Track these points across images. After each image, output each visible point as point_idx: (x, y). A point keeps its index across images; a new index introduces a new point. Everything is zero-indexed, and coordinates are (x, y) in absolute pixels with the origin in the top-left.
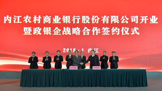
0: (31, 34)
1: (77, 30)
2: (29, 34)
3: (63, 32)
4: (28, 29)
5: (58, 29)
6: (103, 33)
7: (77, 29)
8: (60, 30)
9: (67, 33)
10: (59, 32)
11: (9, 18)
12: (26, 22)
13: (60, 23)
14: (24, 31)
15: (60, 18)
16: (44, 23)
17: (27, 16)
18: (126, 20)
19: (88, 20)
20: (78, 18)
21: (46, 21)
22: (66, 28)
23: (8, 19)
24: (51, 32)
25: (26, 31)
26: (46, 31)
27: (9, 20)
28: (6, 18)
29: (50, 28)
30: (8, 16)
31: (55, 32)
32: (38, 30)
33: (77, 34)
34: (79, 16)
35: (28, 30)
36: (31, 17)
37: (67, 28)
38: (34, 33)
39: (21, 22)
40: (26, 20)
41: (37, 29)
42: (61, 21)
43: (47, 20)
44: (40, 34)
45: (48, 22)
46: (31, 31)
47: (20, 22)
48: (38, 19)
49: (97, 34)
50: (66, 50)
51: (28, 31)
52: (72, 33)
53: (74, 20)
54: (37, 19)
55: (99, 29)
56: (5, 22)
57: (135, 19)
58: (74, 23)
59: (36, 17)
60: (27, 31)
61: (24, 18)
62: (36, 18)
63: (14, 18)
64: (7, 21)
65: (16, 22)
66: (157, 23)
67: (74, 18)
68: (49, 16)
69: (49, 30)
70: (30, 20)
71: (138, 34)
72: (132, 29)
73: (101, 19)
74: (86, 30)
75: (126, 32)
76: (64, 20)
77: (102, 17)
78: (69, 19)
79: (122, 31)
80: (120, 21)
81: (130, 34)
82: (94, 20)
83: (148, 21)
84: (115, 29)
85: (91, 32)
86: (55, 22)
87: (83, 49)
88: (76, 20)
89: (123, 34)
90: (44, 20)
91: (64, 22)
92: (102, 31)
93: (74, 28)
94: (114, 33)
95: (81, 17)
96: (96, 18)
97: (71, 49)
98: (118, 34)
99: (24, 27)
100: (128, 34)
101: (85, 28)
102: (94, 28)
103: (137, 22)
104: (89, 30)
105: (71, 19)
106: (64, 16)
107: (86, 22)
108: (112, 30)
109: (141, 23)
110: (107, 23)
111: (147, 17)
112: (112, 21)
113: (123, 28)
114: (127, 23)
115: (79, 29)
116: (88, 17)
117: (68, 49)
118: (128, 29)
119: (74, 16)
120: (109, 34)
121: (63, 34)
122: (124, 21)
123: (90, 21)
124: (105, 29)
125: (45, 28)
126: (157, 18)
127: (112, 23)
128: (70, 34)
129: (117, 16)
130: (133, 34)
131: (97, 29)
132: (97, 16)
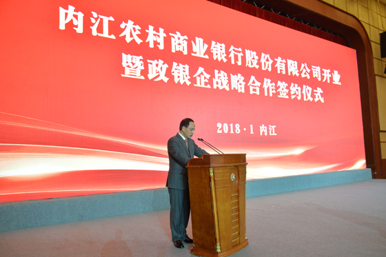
0: (142, 78)
1: (238, 81)
2: (138, 76)
3: (215, 81)
4: (134, 62)
5: (204, 73)
6: (278, 93)
7: (238, 79)
8: (208, 76)
9: (222, 85)
10: (207, 81)
11: (76, 17)
12: (128, 40)
13: (207, 57)
14: (124, 64)
15: (206, 46)
16: (173, 51)
17: (130, 23)
18: (307, 71)
19: (256, 61)
20: (239, 52)
21: (177, 46)
22: (219, 72)
23: (74, 19)
24: (189, 77)
25: (128, 66)
26: (179, 75)
27: (75, 22)
28: (66, 14)
29: (187, 67)
30: (71, 8)
31: (198, 78)
32: (159, 69)
33: (239, 91)
34: (240, 49)
35: (133, 64)
36: (140, 28)
37: (222, 72)
38: (151, 76)
39: (113, 37)
40: (126, 33)
41: (157, 65)
42: (208, 52)
43: (179, 44)
44: (166, 80)
45: (181, 50)
46: (143, 68)
47: (110, 34)
48: (159, 36)
49: (271, 95)
50: (222, 129)
51: (135, 66)
52: (230, 87)
53: (232, 55)
54: (155, 37)
55: (273, 84)
56: (62, 27)
57: (317, 73)
58: (233, 62)
59: (154, 30)
60: (131, 65)
61: (122, 26)
62: (155, 35)
63: (93, 21)
64: (70, 25)
65: (100, 35)
66: (340, 84)
67: (233, 52)
68: (182, 35)
69: (184, 71)
70: (138, 35)
71: (322, 100)
72: (315, 91)
73: (275, 63)
74: (254, 82)
75: (309, 95)
76: (214, 52)
77: (276, 59)
78: (224, 51)
79: (304, 92)
80: (300, 73)
81: (314, 100)
82: (265, 63)
83: (331, 79)
84: (294, 88)
85: (262, 89)
86: (195, 53)
87: (251, 126)
88: (236, 57)
89: (305, 99)
90: (173, 44)
91: (215, 57)
92: (277, 88)
93: (234, 75)
94: (294, 94)
95: (244, 53)
96: (267, 60)
97: (231, 125)
98: (299, 98)
99: (123, 54)
100: (311, 99)
101: (253, 78)
102: (265, 80)
103: (319, 79)
104: (259, 84)
105: (228, 53)
106: (213, 43)
107: (252, 64)
108: (291, 88)
109: (324, 81)
110: (284, 72)
111: (329, 71)
112: (289, 71)
113: (304, 86)
114: (309, 77)
115: (243, 78)
116: (255, 53)
117: (225, 125)
118: (310, 89)
119: (232, 47)
120: (287, 97)
121: (215, 87)
122: (305, 74)
123: (259, 63)
124: (282, 85)
125: (175, 64)
126: (339, 76)
127: (289, 74)
128: (228, 89)
129: (296, 62)
130: (316, 100)
131: (271, 83)
132: (268, 55)
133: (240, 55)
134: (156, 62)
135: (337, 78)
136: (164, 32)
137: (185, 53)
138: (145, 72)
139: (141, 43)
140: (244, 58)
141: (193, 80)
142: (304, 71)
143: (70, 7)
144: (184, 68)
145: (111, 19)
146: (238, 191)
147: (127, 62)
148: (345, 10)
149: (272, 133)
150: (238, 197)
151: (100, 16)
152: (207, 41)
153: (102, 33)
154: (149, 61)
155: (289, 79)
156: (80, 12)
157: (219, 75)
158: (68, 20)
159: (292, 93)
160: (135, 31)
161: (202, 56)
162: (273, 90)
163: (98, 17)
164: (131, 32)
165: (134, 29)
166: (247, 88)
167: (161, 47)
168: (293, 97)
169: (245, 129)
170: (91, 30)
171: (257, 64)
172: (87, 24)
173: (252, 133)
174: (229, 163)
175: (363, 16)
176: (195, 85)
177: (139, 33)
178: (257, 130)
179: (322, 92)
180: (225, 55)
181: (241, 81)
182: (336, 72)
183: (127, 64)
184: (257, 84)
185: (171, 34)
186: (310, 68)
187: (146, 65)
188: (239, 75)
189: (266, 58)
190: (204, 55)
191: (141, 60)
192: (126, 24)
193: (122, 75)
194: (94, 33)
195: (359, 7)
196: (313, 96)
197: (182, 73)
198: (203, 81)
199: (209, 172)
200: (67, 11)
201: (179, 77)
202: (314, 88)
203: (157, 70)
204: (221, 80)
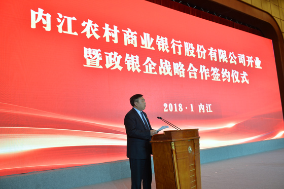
0: (101, 67)
1: (179, 68)
2: (97, 65)
3: (160, 68)
4: (94, 54)
5: (151, 62)
6: (212, 77)
7: (179, 66)
8: (155, 65)
9: (166, 71)
10: (154, 68)
12: (89, 36)
13: (153, 48)
14: (86, 56)
15: (152, 40)
16: (126, 44)
17: (90, 22)
18: (234, 58)
19: (193, 51)
20: (179, 44)
21: (129, 40)
22: (164, 61)
23: (43, 20)
24: (139, 66)
25: (89, 58)
26: (131, 64)
27: (44, 22)
28: (37, 16)
29: (137, 57)
30: (41, 11)
31: (147, 66)
33: (181, 76)
34: (180, 42)
35: (93, 56)
36: (98, 26)
37: (166, 61)
38: (108, 66)
39: (76, 34)
40: (87, 30)
41: (113, 56)
42: (154, 44)
43: (130, 39)
44: (120, 68)
45: (132, 43)
46: (101, 59)
47: (73, 32)
48: (113, 32)
49: (206, 79)
50: (168, 108)
51: (94, 58)
52: (173, 73)
53: (173, 47)
54: (110, 33)
55: (208, 70)
56: (33, 26)
57: (242, 59)
58: (174, 53)
59: (109, 27)
60: (91, 57)
61: (83, 24)
62: (110, 31)
63: (59, 20)
64: (40, 25)
65: (65, 32)
66: (261, 68)
67: (174, 44)
68: (133, 31)
69: (135, 61)
70: (96, 32)
71: (248, 82)
72: (241, 74)
73: (208, 52)
74: (192, 69)
75: (237, 77)
76: (159, 44)
77: (209, 49)
78: (167, 43)
79: (232, 75)
80: (229, 60)
81: (241, 82)
82: (200, 53)
83: (254, 64)
84: (225, 73)
85: (198, 74)
86: (144, 46)
87: (192, 105)
88: (177, 48)
89: (234, 82)
90: (125, 39)
91: (160, 49)
92: (211, 73)
93: (175, 63)
94: (225, 78)
95: (183, 44)
96: (202, 50)
97: (175, 105)
98: (229, 80)
99: (84, 48)
100: (239, 81)
101: (191, 65)
102: (201, 66)
103: (244, 65)
104: (196, 70)
105: (170, 45)
106: (158, 37)
107: (190, 54)
108: (222, 73)
109: (248, 66)
110: (216, 60)
111: (252, 57)
112: (220, 58)
113: (233, 71)
114: (236, 63)
115: (183, 65)
116: (192, 45)
117: (171, 105)
118: (238, 73)
119: (173, 40)
120: (219, 80)
121: (161, 73)
122: (233, 60)
123: (195, 53)
124: (215, 70)
125: (127, 55)
126: (260, 61)
127: (220, 61)
128: (171, 75)
129: (225, 51)
130: (243, 82)
131: (206, 68)
132: (203, 46)
133: (180, 46)
134: (111, 54)
135: (258, 63)
136: (118, 29)
137: (136, 45)
138: (103, 62)
139: (99, 38)
140: (183, 49)
141: (143, 68)
142: (232, 58)
143: (39, 9)
144: (135, 58)
145: (74, 19)
146: (195, 161)
147: (88, 55)
148: (261, 8)
149: (209, 110)
150: (195, 166)
151: (65, 17)
152: (153, 36)
153: (67, 31)
154: (106, 53)
155: (220, 65)
156: (48, 14)
157: (164, 63)
158: (38, 20)
159: (223, 76)
160: (94, 28)
161: (149, 48)
162: (207, 74)
163: (63, 18)
164: (90, 30)
165: (93, 26)
166: (187, 73)
167: (116, 41)
168: (224, 80)
169: (186, 108)
170: (58, 28)
171: (194, 53)
172: (54, 23)
173: (192, 110)
174: (187, 137)
175: (275, 13)
176: (144, 72)
177: (97, 30)
178: (196, 108)
179: (247, 75)
180: (168, 47)
181: (182, 68)
182: (257, 59)
183: (88, 56)
184: (195, 70)
185: (123, 31)
186: (236, 56)
187: (104, 56)
188: (180, 63)
189: (201, 49)
190: (151, 47)
191: (99, 52)
192: (86, 23)
193: (84, 66)
194: (60, 31)
195: (272, 5)
196: (240, 79)
197: (133, 62)
198: (151, 69)
199: (171, 146)
200: (37, 13)
201: (131, 66)
202: (241, 72)
203: (113, 60)
204: (165, 67)
